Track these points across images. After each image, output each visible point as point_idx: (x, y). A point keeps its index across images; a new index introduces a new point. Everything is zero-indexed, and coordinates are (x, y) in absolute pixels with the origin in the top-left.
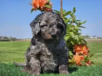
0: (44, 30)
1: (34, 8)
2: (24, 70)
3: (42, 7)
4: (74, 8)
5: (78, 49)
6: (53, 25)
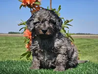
0: (36, 27)
4: (60, 6)
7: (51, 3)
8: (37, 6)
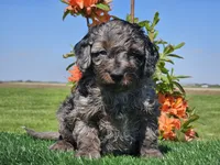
1: (70, 8)
2: (57, 146)
3: (89, 9)
4: (157, 14)
5: (167, 103)
6: (118, 52)
7: (133, 6)
8: (102, 14)
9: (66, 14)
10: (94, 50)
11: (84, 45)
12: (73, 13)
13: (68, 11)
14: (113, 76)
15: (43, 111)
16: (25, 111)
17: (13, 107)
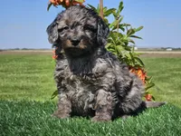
1: (53, 1)
9: (49, 6)
10: (60, 27)
11: (54, 26)
12: (55, 5)
13: (51, 4)
14: (72, 41)
15: (37, 75)
16: (22, 75)
17: (12, 71)
